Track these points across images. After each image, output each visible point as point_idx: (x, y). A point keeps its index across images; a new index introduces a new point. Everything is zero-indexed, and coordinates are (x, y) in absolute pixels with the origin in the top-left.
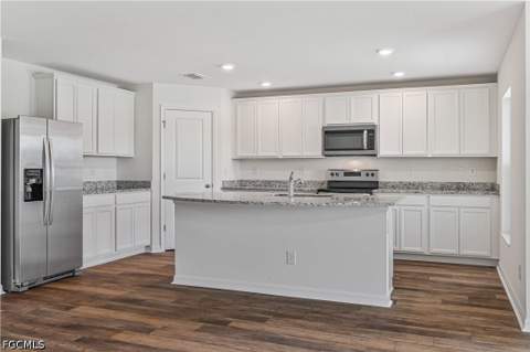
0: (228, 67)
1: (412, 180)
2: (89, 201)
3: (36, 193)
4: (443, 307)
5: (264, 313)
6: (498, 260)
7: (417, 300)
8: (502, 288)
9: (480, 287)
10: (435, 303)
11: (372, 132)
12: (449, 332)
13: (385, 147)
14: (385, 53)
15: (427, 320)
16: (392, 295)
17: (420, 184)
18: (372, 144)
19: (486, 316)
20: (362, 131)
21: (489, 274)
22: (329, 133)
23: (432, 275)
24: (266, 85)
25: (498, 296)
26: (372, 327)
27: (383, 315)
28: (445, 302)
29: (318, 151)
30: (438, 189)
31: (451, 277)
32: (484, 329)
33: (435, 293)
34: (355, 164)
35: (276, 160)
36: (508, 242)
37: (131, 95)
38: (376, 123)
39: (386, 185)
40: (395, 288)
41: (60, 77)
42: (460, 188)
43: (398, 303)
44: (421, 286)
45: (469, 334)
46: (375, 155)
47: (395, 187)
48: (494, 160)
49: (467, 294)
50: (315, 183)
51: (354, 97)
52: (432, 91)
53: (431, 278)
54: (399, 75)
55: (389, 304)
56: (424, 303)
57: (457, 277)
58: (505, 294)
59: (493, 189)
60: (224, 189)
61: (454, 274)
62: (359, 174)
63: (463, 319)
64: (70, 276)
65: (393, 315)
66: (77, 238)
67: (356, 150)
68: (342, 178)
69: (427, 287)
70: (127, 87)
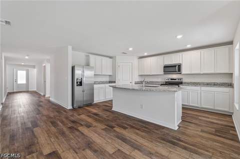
0: (131, 49)
1: (195, 81)
2: (95, 86)
3: (81, 84)
4: (201, 134)
5: (128, 125)
6: (233, 113)
7: (190, 128)
8: (234, 127)
9: (222, 125)
10: (197, 131)
11: (179, 66)
12: (200, 150)
13: (184, 70)
14: (179, 37)
15: (190, 140)
16: (180, 124)
17: (199, 83)
18: (179, 70)
19: (223, 143)
20: (176, 66)
21: (228, 119)
22: (165, 67)
23: (201, 116)
24: (146, 54)
25: (231, 132)
26: (164, 140)
27: (171, 134)
28: (202, 131)
29: (162, 73)
30: (205, 85)
31: (208, 118)
32: (220, 152)
33: (199, 125)
34: (175, 76)
35: (150, 75)
36: (238, 108)
37: (111, 59)
38: (181, 63)
39: (185, 83)
40: (183, 121)
41: (91, 56)
42: (215, 85)
43: (181, 128)
44: (194, 121)
45: (211, 155)
46: (181, 73)
47: (188, 84)
48: (232, 74)
49: (215, 128)
50: (161, 82)
51: (173, 55)
52: (203, 51)
53: (200, 118)
54: (189, 46)
55: (176, 128)
56: (192, 130)
57: (211, 118)
58: (236, 131)
59: (231, 85)
60: (135, 83)
61: (210, 116)
62: (176, 79)
63: (209, 143)
64: (90, 105)
65: (175, 134)
66: (92, 95)
67: (174, 72)
68: (170, 81)
69: (197, 122)
70: (111, 57)
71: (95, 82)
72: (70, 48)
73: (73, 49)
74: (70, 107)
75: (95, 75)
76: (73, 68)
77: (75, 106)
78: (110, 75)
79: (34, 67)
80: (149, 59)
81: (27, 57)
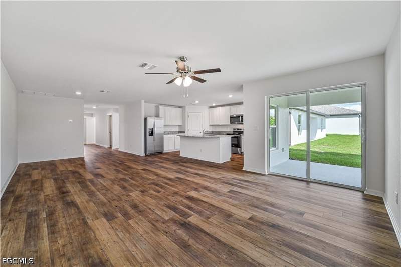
2: (165, 136)
3: (152, 134)
11: (242, 117)
18: (242, 121)
20: (239, 117)
22: (231, 117)
24: (214, 105)
29: (229, 123)
37: (181, 109)
38: (243, 114)
41: (161, 107)
46: (243, 124)
50: (230, 132)
62: (241, 129)
64: (161, 153)
67: (238, 122)
68: (237, 131)
70: (180, 107)
71: (165, 132)
72: (143, 102)
73: (145, 102)
74: (143, 154)
75: (164, 125)
76: (146, 120)
77: (148, 153)
78: (179, 126)
79: (92, 115)
80: (218, 109)
81: (95, 107)
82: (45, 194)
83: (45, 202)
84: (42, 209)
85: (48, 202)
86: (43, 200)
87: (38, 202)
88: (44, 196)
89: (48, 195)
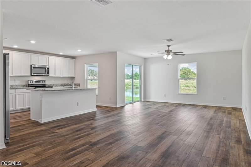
11: (48, 68)
18: (48, 73)
46: (48, 76)
62: (40, 82)
67: (43, 74)
68: (34, 83)
82: (219, 136)
83: (221, 130)
84: (224, 127)
85: (220, 130)
86: (222, 132)
87: (225, 132)
88: (220, 135)
89: (217, 134)
